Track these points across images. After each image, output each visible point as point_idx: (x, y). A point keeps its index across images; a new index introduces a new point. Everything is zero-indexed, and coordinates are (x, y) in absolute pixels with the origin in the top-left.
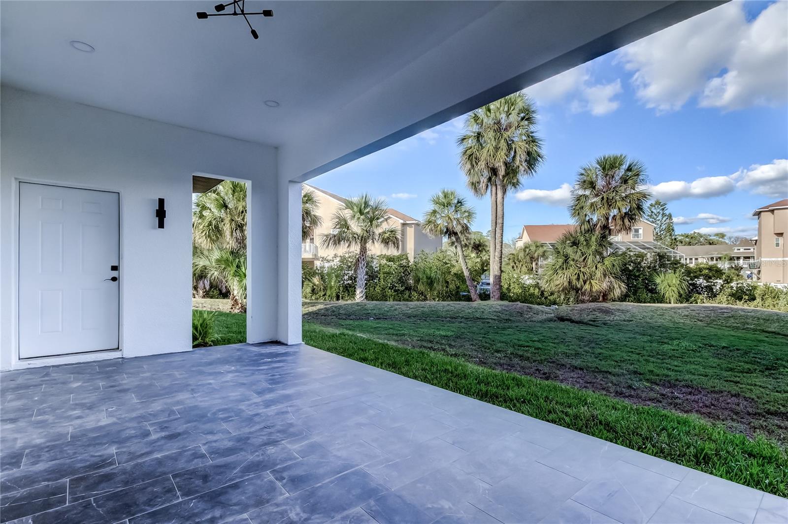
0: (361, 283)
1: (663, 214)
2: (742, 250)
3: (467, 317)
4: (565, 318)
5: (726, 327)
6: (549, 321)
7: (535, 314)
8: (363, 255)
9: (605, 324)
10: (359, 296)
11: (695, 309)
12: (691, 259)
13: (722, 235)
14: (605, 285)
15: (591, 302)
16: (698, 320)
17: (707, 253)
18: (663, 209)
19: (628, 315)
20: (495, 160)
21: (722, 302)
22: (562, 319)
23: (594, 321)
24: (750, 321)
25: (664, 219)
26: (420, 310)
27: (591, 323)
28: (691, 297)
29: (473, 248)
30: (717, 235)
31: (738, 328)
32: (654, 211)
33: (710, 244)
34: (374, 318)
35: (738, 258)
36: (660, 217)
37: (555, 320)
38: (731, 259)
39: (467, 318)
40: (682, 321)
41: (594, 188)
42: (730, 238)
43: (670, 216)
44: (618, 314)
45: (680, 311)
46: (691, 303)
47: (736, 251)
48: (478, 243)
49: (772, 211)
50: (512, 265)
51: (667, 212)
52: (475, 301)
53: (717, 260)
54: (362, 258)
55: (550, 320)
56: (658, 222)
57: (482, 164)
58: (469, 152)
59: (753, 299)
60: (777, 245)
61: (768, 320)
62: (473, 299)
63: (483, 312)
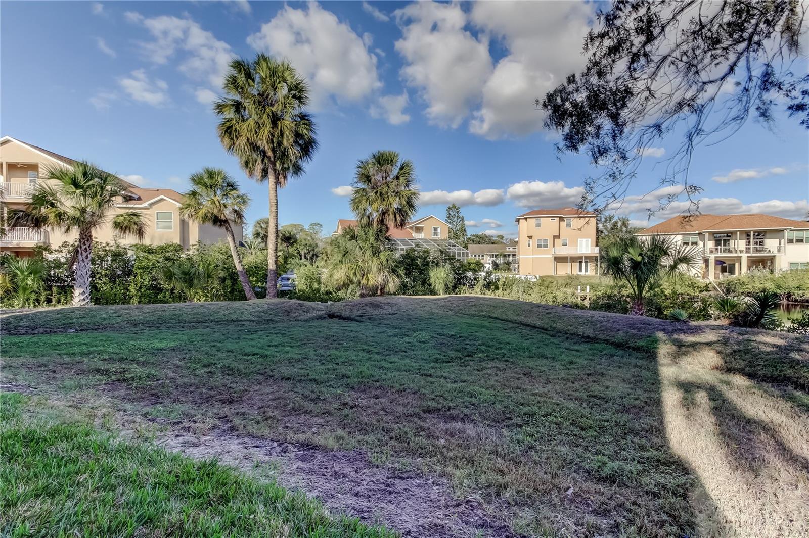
0: (82, 281)
1: (458, 216)
2: (511, 249)
3: (219, 320)
4: (336, 314)
5: (467, 315)
6: (317, 319)
7: (304, 311)
8: (85, 244)
9: (370, 319)
10: (79, 298)
11: (451, 299)
12: (475, 256)
13: (502, 237)
14: (380, 280)
15: (370, 296)
16: (450, 310)
17: (489, 251)
18: (458, 212)
19: (395, 308)
20: (257, 137)
21: (477, 293)
22: (331, 316)
23: (361, 316)
24: (484, 308)
25: (459, 220)
26: (156, 315)
27: (357, 318)
28: (456, 288)
29: (282, 240)
30: (498, 237)
31: (474, 315)
32: (451, 213)
33: (492, 243)
34: (76, 330)
35: (509, 255)
36: (456, 219)
37: (325, 318)
38: (505, 256)
39: (218, 322)
40: (437, 311)
41: (370, 181)
42: (506, 239)
43: (463, 219)
44: (386, 307)
45: (439, 302)
46: (456, 294)
47: (508, 249)
48: (287, 235)
49: (526, 219)
50: (325, 259)
51: (461, 215)
52: (250, 299)
53: (496, 257)
54: (84, 247)
55: (320, 318)
56: (454, 223)
57: (242, 141)
58: (228, 124)
59: (497, 288)
60: (529, 245)
61: (496, 307)
62: (248, 298)
63: (242, 313)
